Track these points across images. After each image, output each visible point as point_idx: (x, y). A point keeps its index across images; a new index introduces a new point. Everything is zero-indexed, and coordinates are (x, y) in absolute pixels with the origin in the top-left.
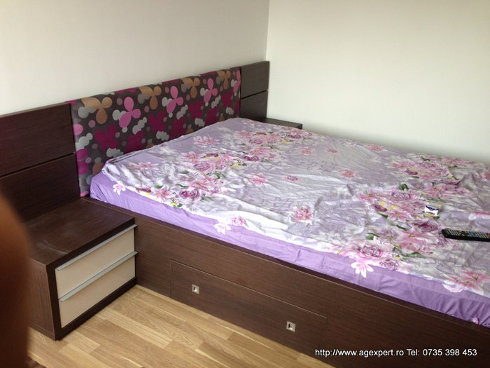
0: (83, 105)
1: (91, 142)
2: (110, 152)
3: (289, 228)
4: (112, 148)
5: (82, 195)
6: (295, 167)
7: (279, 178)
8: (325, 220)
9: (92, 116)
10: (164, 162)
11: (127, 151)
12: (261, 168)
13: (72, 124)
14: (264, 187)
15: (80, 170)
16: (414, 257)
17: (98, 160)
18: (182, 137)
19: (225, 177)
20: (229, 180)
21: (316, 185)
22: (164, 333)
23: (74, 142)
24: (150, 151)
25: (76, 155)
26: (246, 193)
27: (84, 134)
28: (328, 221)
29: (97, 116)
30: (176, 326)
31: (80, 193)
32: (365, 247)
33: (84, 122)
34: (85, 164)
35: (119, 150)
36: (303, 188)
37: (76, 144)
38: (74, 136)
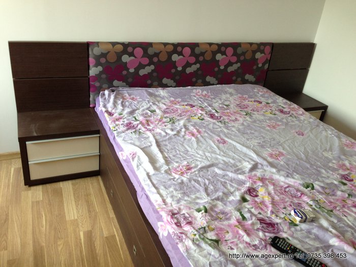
0: (98, 46)
1: (101, 73)
2: (116, 83)
3: (154, 175)
4: (119, 80)
5: (91, 106)
6: (239, 134)
7: (211, 138)
8: (190, 181)
9: (104, 55)
10: (147, 100)
11: (133, 85)
12: (211, 126)
13: (88, 57)
14: (189, 140)
15: (91, 89)
16: (206, 243)
17: (105, 86)
18: (189, 87)
19: (174, 123)
20: (172, 126)
21: (231, 153)
22: (78, 212)
23: (89, 70)
24: (150, 90)
25: (89, 78)
26: (170, 138)
27: (96, 66)
28: (193, 182)
29: (108, 56)
30: (89, 211)
31: (90, 105)
32: (184, 214)
33: (98, 58)
34: (94, 86)
35: (125, 83)
36: (218, 152)
37: (90, 71)
38: (89, 66)
